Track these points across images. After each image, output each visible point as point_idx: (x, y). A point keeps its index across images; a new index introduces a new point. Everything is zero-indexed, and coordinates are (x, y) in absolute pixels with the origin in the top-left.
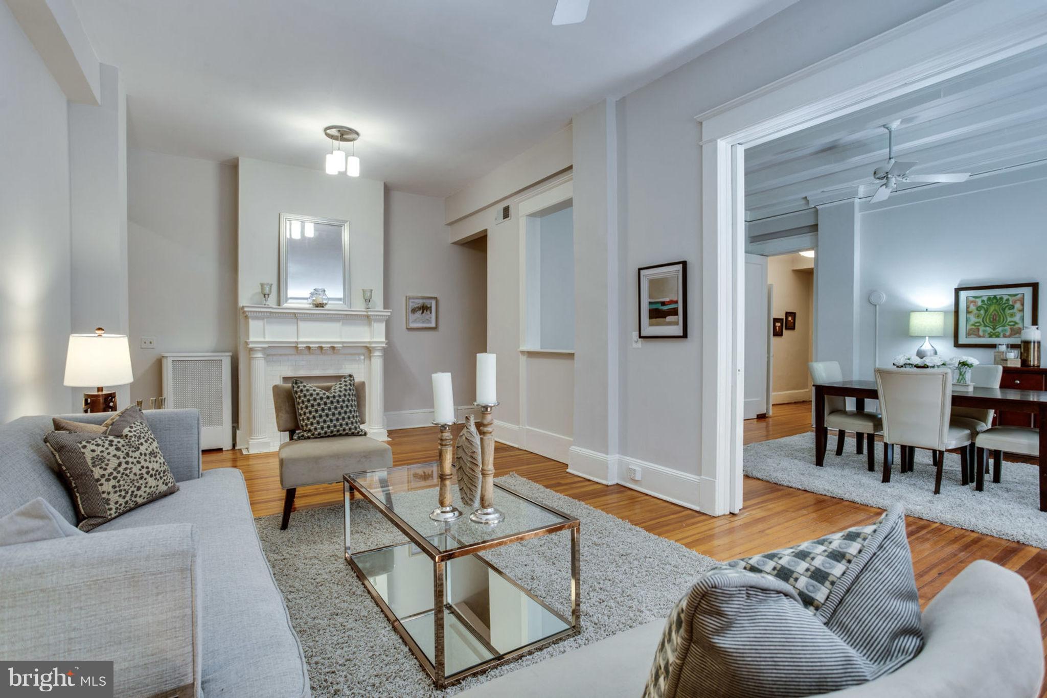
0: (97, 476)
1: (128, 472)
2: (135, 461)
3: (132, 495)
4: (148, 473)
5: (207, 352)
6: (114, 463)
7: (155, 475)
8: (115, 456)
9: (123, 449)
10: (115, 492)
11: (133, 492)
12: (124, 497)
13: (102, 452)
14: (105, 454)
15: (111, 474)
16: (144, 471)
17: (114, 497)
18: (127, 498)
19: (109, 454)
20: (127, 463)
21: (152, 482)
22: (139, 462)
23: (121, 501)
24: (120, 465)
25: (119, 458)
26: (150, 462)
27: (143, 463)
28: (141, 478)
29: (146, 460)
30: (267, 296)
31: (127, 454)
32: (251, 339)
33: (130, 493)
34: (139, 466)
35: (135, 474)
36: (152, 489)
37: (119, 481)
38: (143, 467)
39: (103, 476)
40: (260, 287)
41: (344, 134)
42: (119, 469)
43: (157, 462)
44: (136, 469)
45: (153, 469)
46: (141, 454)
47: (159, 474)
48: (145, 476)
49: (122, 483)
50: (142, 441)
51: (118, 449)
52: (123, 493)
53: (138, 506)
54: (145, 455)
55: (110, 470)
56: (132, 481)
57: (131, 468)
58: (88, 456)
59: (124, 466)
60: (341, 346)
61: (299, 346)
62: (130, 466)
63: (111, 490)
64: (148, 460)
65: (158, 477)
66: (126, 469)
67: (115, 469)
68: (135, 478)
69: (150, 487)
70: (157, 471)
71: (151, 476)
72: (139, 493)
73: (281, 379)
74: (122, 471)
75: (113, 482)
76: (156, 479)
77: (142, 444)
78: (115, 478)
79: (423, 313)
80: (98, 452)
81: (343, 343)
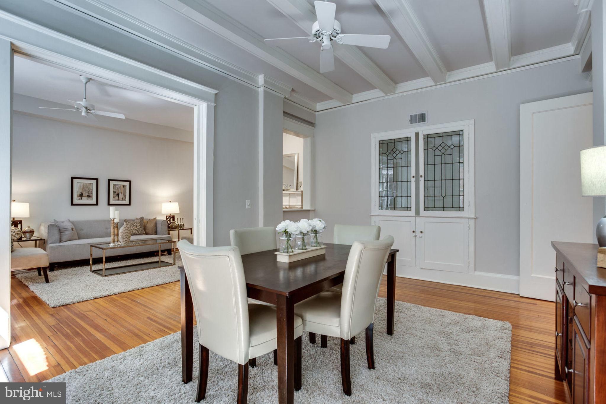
4: (133, 229)
27: (133, 227)
76: (135, 231)
81: (289, 205)
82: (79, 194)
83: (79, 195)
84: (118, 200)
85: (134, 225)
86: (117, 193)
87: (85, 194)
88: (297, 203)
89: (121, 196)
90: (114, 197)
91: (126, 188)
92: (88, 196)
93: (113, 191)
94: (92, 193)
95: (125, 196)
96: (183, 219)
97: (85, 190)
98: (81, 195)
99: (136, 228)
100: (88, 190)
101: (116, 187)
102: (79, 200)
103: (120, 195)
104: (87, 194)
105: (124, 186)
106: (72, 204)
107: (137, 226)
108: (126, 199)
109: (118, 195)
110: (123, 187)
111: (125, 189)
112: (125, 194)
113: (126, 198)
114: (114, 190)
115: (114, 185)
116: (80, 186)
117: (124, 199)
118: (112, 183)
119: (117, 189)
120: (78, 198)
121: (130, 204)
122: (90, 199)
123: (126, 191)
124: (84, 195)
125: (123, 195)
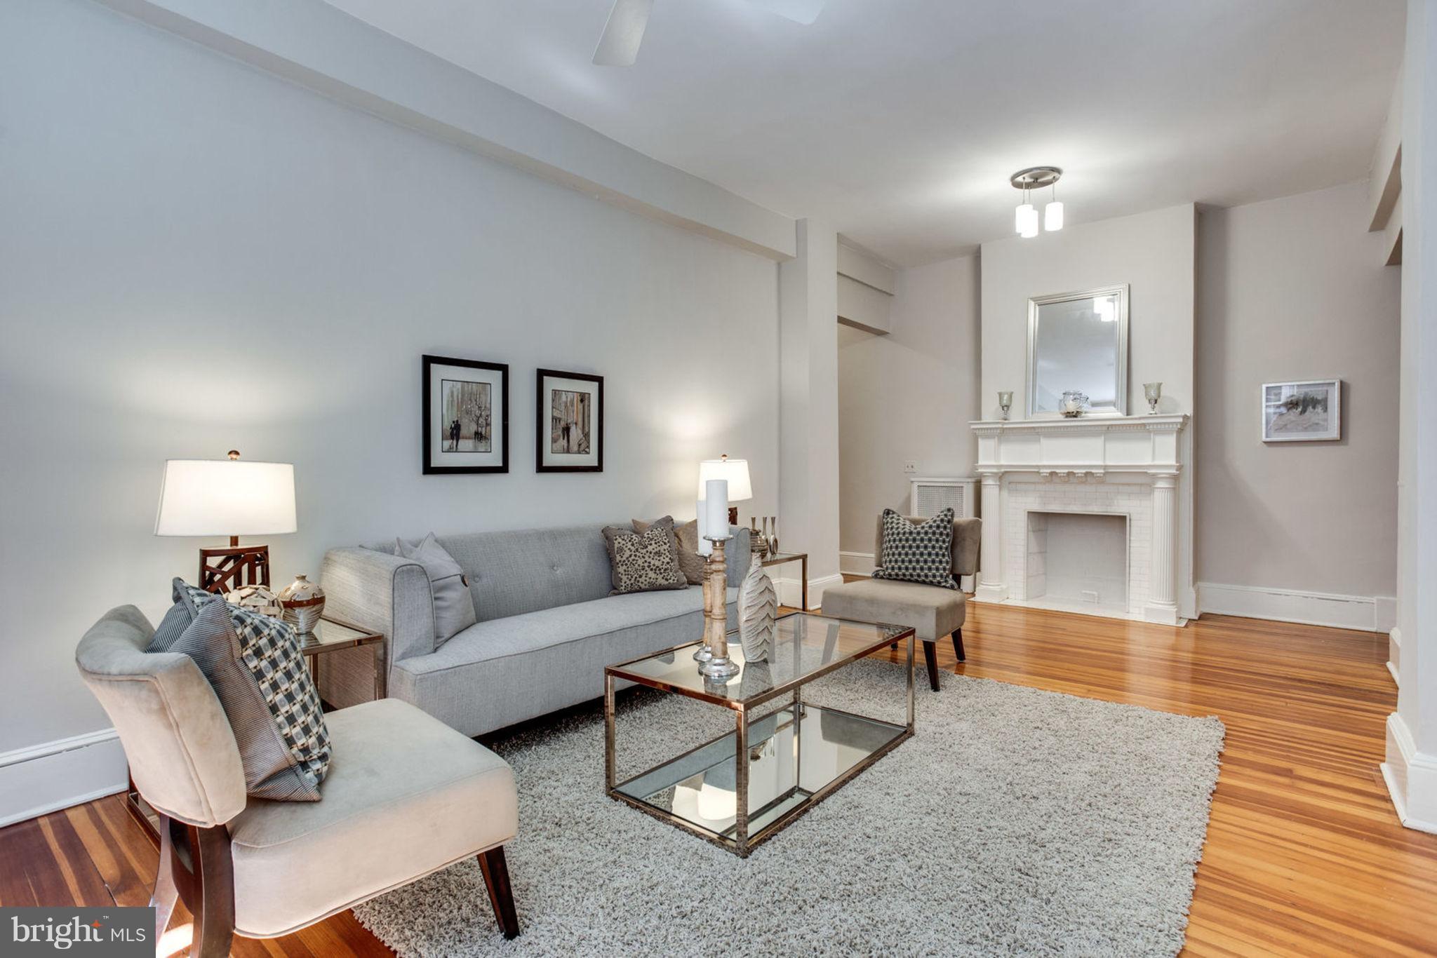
0: (618, 561)
1: (634, 562)
2: (641, 555)
3: (635, 580)
4: (649, 566)
5: (959, 477)
6: (628, 553)
7: (655, 570)
8: (629, 549)
9: (635, 545)
10: (625, 575)
11: (636, 578)
12: (630, 580)
13: (623, 545)
14: (624, 547)
15: (624, 561)
16: (646, 564)
17: (624, 578)
18: (632, 581)
19: (626, 547)
20: (635, 556)
21: (651, 574)
22: (643, 557)
23: (628, 582)
24: (631, 556)
25: (631, 551)
26: (653, 559)
27: (647, 558)
28: (643, 569)
29: (649, 557)
30: (1005, 408)
31: (637, 550)
32: (981, 462)
33: (634, 577)
34: (643, 560)
35: (639, 565)
36: (652, 580)
37: (628, 568)
38: (646, 561)
39: (620, 561)
40: (998, 395)
41: (1039, 178)
42: (630, 559)
43: (659, 560)
44: (640, 562)
45: (654, 565)
46: (647, 552)
47: (660, 570)
48: (647, 568)
49: (630, 569)
50: (653, 542)
51: (633, 545)
52: (630, 577)
53: (641, 590)
54: (651, 553)
55: (624, 558)
56: (636, 570)
57: (637, 560)
58: (616, 545)
59: (633, 557)
60: (1102, 471)
61: (1041, 471)
62: (637, 558)
63: (623, 572)
64: (652, 557)
65: (658, 572)
66: (634, 560)
67: (627, 558)
68: (639, 568)
69: (650, 578)
70: (658, 567)
71: (652, 570)
72: (640, 580)
73: (1026, 514)
74: (631, 561)
75: (625, 567)
76: (655, 573)
77: (651, 544)
78: (626, 565)
79: (1303, 411)
80: (621, 545)
81: (1105, 467)
82: (448, 425)
83: (448, 432)
84: (568, 451)
85: (650, 548)
86: (563, 424)
87: (468, 428)
88: (1153, 459)
89: (575, 433)
90: (554, 441)
91: (589, 406)
92: (479, 436)
93: (553, 418)
94: (488, 425)
95: (587, 435)
96: (773, 519)
97: (468, 412)
98: (455, 432)
99: (657, 563)
100: (478, 413)
101: (560, 397)
102: (450, 450)
103: (573, 429)
104: (473, 428)
105: (583, 398)
106: (428, 469)
107: (658, 554)
108: (588, 447)
109: (567, 430)
110: (582, 401)
111: (586, 407)
112: (587, 430)
113: (589, 443)
114: (557, 414)
115: (555, 392)
116: (452, 392)
117: (583, 447)
118: (551, 384)
119: (563, 405)
120: (447, 444)
121: (598, 469)
122: (482, 446)
123: (589, 416)
124: (464, 431)
125: (580, 432)
